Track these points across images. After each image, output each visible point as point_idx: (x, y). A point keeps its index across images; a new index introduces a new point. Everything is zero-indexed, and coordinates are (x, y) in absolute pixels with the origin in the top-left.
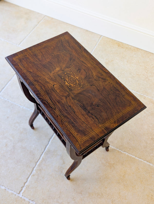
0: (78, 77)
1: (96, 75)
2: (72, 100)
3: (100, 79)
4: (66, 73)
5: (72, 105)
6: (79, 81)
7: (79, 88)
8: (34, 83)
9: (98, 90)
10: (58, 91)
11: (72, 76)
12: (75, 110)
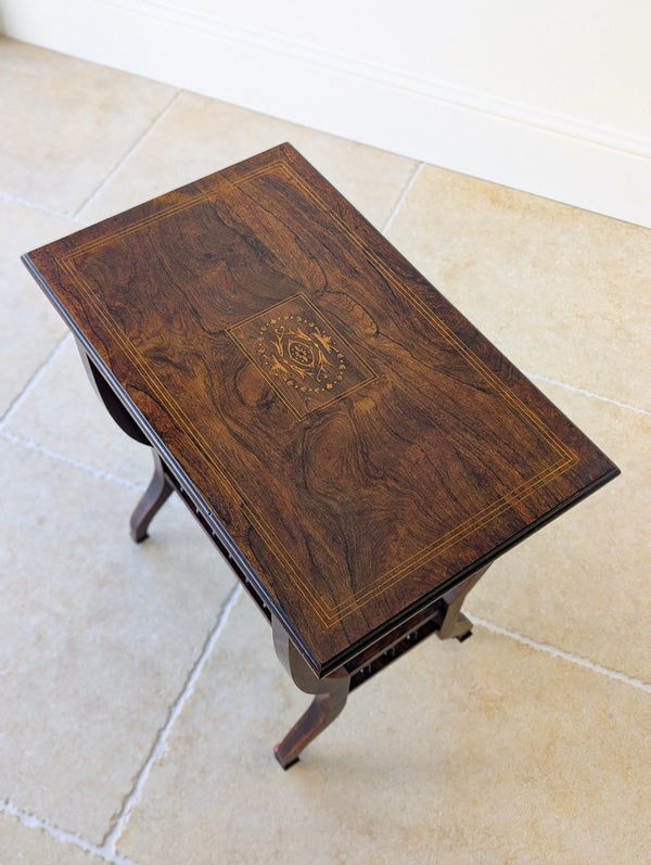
0: (274, 368)
1: (194, 377)
2: (303, 277)
3: (176, 360)
4: (329, 386)
5: (306, 261)
6: (274, 353)
7: (274, 322)
8: (457, 341)
9: (195, 312)
10: (358, 311)
11: (301, 372)
12: (294, 246)
